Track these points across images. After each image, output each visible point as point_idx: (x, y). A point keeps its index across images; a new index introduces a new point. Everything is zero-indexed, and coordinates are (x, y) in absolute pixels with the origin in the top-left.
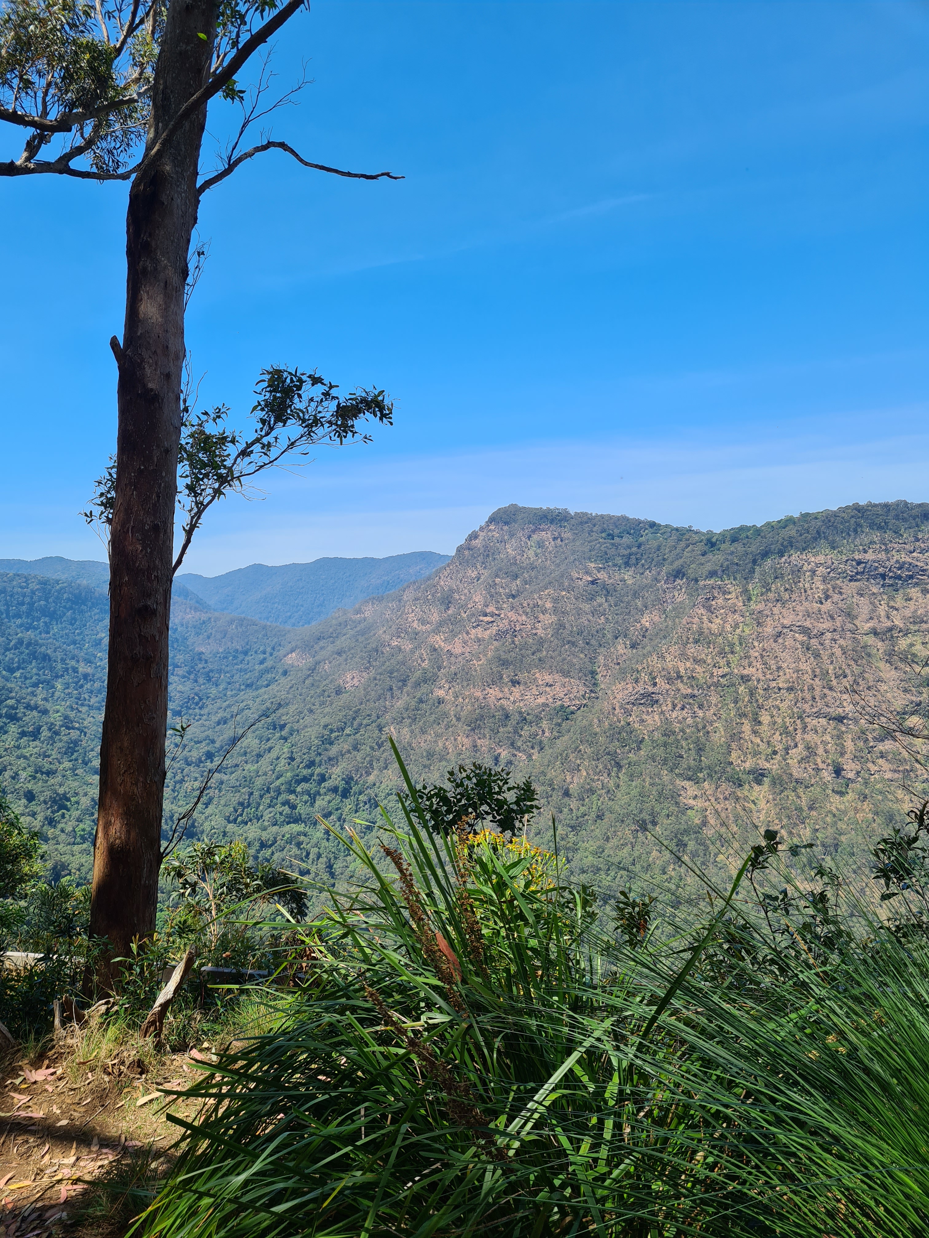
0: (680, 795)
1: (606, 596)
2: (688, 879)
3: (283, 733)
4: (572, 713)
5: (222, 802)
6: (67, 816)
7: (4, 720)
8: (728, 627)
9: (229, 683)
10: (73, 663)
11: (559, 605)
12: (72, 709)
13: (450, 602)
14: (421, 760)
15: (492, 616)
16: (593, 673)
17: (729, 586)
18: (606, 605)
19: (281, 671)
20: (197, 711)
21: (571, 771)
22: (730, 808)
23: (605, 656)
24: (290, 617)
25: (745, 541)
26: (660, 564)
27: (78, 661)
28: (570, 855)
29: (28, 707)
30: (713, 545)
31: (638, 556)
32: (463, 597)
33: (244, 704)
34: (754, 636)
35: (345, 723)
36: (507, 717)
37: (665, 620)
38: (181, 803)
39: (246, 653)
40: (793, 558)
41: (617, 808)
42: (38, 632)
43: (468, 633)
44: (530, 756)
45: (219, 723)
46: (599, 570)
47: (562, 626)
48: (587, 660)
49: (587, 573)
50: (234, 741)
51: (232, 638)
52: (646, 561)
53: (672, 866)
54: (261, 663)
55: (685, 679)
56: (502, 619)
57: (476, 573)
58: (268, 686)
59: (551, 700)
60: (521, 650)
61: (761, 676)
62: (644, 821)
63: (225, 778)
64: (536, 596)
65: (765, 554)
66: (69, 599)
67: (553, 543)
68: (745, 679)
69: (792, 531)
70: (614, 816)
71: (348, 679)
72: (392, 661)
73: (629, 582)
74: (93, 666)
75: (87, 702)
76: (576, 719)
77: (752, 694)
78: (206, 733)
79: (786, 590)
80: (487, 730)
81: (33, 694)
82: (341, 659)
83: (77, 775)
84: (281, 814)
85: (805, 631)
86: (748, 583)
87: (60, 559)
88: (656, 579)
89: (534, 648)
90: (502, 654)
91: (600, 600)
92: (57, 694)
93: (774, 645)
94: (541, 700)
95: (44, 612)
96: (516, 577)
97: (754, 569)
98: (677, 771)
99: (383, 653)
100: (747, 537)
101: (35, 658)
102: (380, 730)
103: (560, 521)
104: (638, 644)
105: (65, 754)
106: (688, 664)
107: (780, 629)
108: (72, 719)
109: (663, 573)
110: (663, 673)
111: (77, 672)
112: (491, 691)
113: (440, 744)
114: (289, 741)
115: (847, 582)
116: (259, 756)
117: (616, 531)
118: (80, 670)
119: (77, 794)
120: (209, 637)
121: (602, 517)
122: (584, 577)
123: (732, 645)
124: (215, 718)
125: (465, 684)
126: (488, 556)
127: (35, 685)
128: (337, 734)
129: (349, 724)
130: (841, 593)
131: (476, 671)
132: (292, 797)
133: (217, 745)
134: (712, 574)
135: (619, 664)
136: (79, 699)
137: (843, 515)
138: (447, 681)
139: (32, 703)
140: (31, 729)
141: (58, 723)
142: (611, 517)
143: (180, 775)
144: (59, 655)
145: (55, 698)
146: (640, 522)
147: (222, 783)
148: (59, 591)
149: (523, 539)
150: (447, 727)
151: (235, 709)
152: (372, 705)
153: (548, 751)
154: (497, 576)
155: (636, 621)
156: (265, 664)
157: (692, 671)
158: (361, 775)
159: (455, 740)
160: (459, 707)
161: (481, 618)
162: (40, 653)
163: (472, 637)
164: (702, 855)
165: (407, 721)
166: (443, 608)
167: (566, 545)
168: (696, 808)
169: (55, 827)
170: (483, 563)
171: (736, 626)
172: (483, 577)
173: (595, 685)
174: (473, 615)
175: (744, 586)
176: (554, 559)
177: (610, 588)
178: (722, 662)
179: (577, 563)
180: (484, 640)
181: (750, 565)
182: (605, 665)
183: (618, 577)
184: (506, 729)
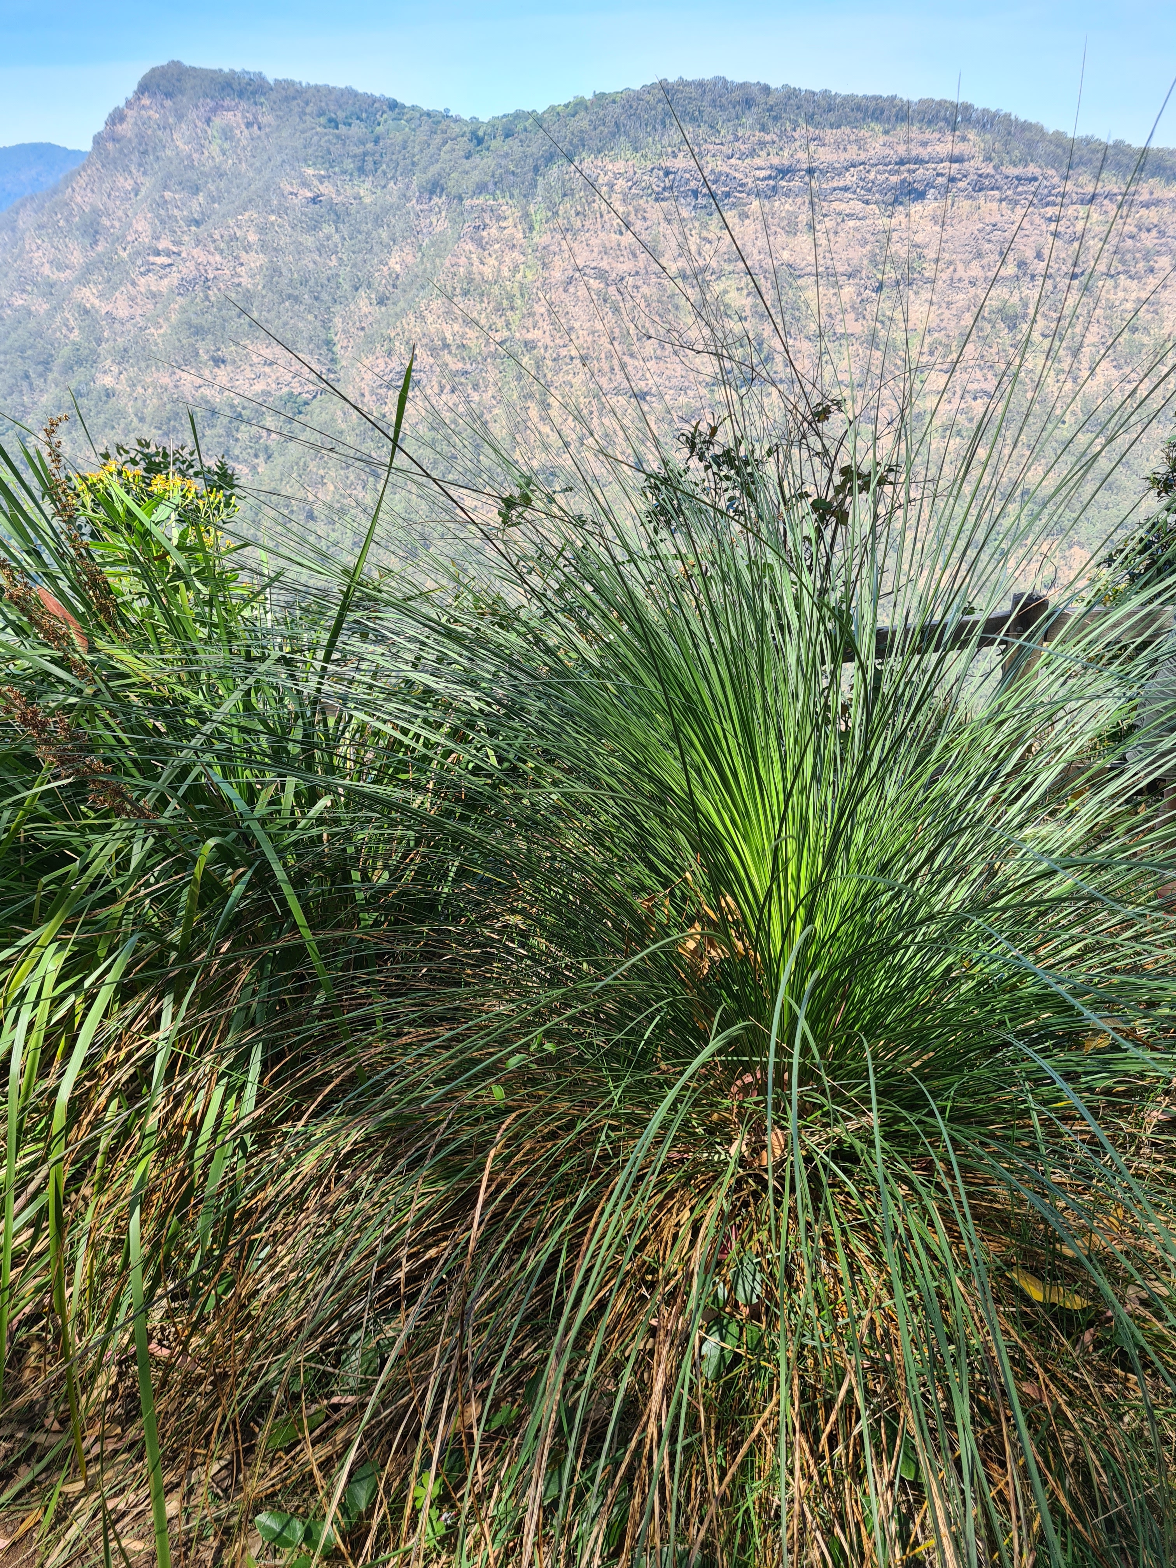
1: (336, 223)
4: (306, 403)
8: (506, 273)
11: (268, 238)
13: (97, 232)
15: (168, 256)
16: (329, 343)
17: (504, 208)
18: (337, 238)
21: (313, 484)
23: (344, 318)
25: (522, 137)
26: (408, 172)
30: (480, 141)
31: (377, 157)
32: (117, 224)
34: (538, 284)
36: (214, 412)
37: (422, 261)
40: (585, 164)
43: (134, 284)
44: (254, 468)
46: (321, 179)
47: (276, 271)
48: (318, 324)
49: (305, 184)
52: (388, 166)
55: (453, 348)
56: (184, 260)
57: (131, 182)
59: (274, 386)
60: (220, 310)
61: (548, 341)
64: (231, 221)
65: (550, 159)
67: (246, 132)
68: (530, 346)
69: (582, 122)
73: (367, 200)
76: (312, 412)
77: (538, 367)
79: (578, 214)
85: (602, 275)
86: (528, 203)
88: (405, 196)
90: (193, 317)
91: (328, 229)
93: (564, 296)
94: (259, 387)
96: (196, 189)
97: (536, 181)
98: (451, 477)
100: (525, 130)
104: (388, 299)
106: (456, 327)
107: (570, 273)
109: (414, 187)
110: (425, 341)
112: (184, 375)
115: (652, 202)
117: (341, 115)
121: (317, 88)
122: (301, 192)
123: (511, 298)
125: (143, 365)
126: (145, 153)
130: (645, 219)
131: (156, 344)
134: (481, 188)
135: (363, 329)
137: (648, 97)
138: (113, 361)
142: (330, 90)
146: (374, 100)
149: (199, 124)
150: (126, 431)
153: (278, 460)
154: (166, 187)
155: (381, 262)
157: (463, 336)
160: (139, 402)
161: (152, 259)
163: (143, 290)
166: (87, 241)
167: (267, 136)
170: (140, 165)
171: (515, 270)
172: (143, 190)
173: (333, 361)
174: (138, 253)
175: (524, 208)
176: (252, 160)
177: (340, 209)
178: (500, 323)
179: (287, 167)
180: (161, 295)
181: (530, 175)
182: (344, 331)
183: (349, 192)
184: (214, 431)
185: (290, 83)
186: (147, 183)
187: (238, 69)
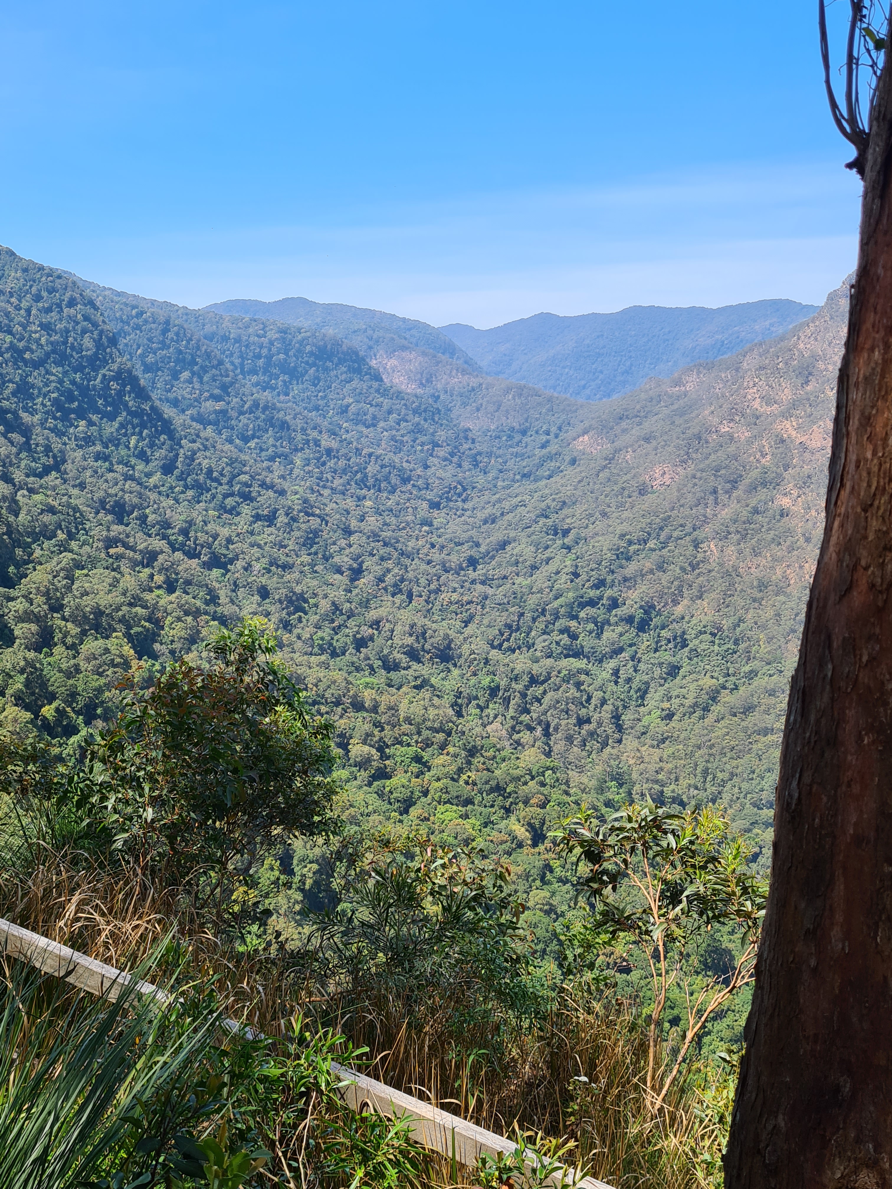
3: (566, 540)
5: (486, 622)
6: (304, 620)
7: (237, 499)
9: (501, 471)
10: (315, 434)
12: (313, 491)
14: (749, 591)
19: (568, 459)
20: (460, 504)
24: (584, 387)
27: (321, 432)
29: (263, 485)
33: (519, 499)
35: (649, 534)
38: (435, 617)
39: (524, 433)
42: (275, 393)
45: (485, 522)
50: (503, 545)
51: (507, 411)
54: (543, 446)
58: (550, 477)
63: (490, 591)
66: (311, 353)
71: (657, 475)
72: (719, 454)
74: (338, 439)
75: (329, 484)
78: (469, 533)
81: (269, 470)
82: (649, 447)
83: (316, 572)
84: (558, 643)
87: (303, 302)
92: (296, 472)
95: (284, 368)
99: (707, 442)
101: (272, 425)
102: (696, 547)
105: (304, 545)
108: (312, 503)
111: (319, 446)
113: (779, 572)
114: (573, 551)
116: (534, 567)
118: (323, 443)
119: (315, 595)
120: (478, 410)
124: (481, 515)
127: (272, 459)
128: (636, 547)
129: (654, 535)
132: (573, 624)
133: (483, 549)
136: (320, 479)
139: (268, 480)
140: (266, 512)
141: (296, 507)
143: (435, 583)
144: (299, 423)
145: (294, 476)
147: (486, 598)
148: (301, 343)
151: (506, 505)
152: (688, 512)
156: (548, 449)
158: (666, 604)
159: (801, 567)
162: (278, 419)
165: (735, 537)
166: (800, 381)
169: (290, 632)
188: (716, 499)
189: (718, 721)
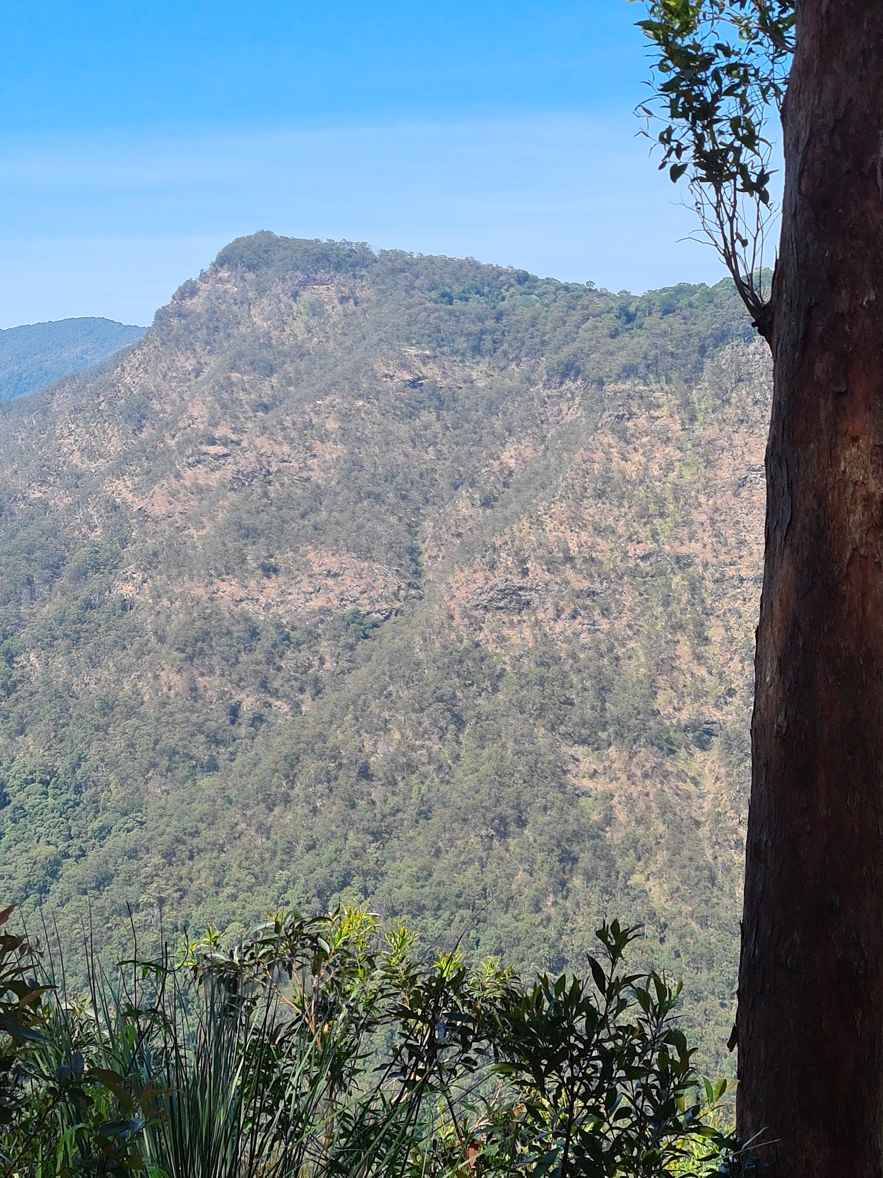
0: (565, 772)
1: (438, 409)
2: (579, 919)
4: (374, 625)
8: (655, 471)
11: (352, 426)
13: (143, 417)
14: (89, 716)
15: (225, 445)
16: (414, 552)
17: (657, 394)
18: (437, 427)
21: (372, 731)
22: (653, 791)
23: (436, 521)
25: (687, 313)
26: (536, 352)
28: (370, 884)
31: (497, 336)
32: (168, 408)
36: (254, 633)
37: (544, 455)
41: (455, 797)
43: (178, 476)
44: (297, 706)
46: (425, 360)
47: (356, 464)
49: (405, 366)
52: (510, 345)
53: (551, 898)
55: (578, 562)
56: (244, 450)
57: (193, 361)
59: (336, 602)
60: (280, 508)
61: (709, 556)
62: (503, 820)
64: (308, 408)
67: (339, 307)
70: (448, 812)
72: (31, 529)
73: (480, 384)
76: (382, 637)
77: (693, 589)
80: (216, 659)
86: (690, 388)
88: (529, 379)
89: (305, 505)
90: (245, 516)
91: (427, 416)
93: (733, 501)
94: (316, 603)
96: (270, 370)
98: (562, 729)
99: (12, 514)
100: (691, 305)
103: (353, 266)
104: (496, 499)
109: (541, 369)
112: (224, 586)
113: (127, 687)
117: (457, 289)
121: (431, 260)
122: (398, 374)
123: (661, 502)
125: (174, 572)
126: (216, 329)
131: (195, 548)
134: (629, 372)
138: (138, 567)
142: (447, 262)
146: (500, 273)
149: (284, 298)
150: (140, 654)
153: (331, 696)
157: (592, 548)
159: (156, 677)
160: (162, 617)
161: (204, 448)
163: (188, 483)
164: (603, 876)
165: (62, 644)
166: (130, 427)
167: (364, 312)
168: (593, 793)
170: (207, 343)
171: (669, 467)
172: (207, 370)
173: (417, 573)
174: (189, 441)
175: (684, 394)
176: (342, 338)
177: (445, 394)
178: (644, 533)
179: (385, 346)
180: (209, 489)
181: (695, 356)
182: (435, 538)
183: (459, 374)
184: (252, 657)
185: (399, 255)
186: (213, 363)
187: (337, 240)
188: (33, 591)
189: (62, 905)
